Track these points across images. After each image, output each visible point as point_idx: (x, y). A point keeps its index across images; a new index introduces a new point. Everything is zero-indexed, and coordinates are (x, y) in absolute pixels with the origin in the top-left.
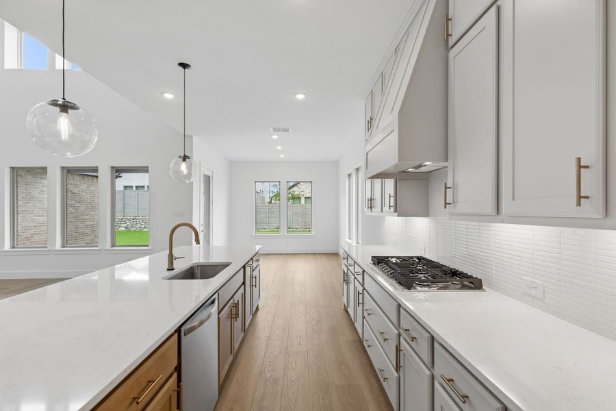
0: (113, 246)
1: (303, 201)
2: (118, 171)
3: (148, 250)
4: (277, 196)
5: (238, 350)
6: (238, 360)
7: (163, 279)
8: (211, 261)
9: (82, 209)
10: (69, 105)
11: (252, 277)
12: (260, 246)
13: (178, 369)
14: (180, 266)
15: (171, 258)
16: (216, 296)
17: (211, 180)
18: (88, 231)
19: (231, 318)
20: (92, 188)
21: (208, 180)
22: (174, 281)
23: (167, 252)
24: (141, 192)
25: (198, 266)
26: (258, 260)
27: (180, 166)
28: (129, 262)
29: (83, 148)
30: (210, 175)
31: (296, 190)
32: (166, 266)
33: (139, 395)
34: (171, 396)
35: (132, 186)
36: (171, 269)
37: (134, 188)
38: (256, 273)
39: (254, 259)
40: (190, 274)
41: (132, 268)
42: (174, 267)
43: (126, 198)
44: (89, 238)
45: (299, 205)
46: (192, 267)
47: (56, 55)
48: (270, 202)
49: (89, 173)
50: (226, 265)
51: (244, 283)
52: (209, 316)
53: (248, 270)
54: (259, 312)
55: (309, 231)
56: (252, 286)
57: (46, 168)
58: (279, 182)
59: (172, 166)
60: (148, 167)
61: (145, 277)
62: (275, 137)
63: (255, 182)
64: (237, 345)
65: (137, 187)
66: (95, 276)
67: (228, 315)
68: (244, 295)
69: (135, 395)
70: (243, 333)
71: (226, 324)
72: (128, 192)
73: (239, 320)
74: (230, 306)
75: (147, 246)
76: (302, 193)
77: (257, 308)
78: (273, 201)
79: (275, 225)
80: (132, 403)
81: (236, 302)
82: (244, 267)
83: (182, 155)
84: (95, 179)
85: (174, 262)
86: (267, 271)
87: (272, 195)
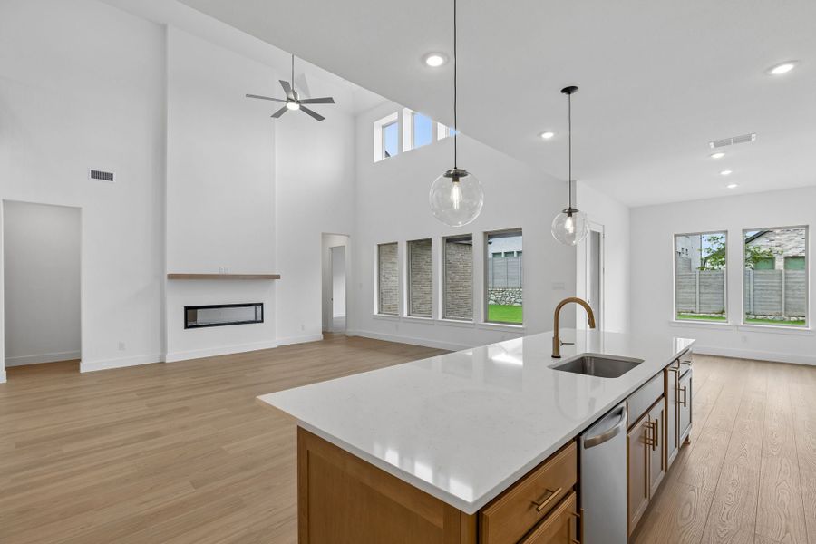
0: (486, 321)
1: (780, 264)
2: (490, 236)
3: (523, 329)
4: (720, 255)
5: (655, 496)
6: (656, 510)
7: (549, 367)
8: (602, 353)
9: (457, 279)
10: (460, 172)
11: (677, 388)
12: (692, 341)
13: (577, 488)
14: (568, 354)
15: (557, 343)
16: (624, 404)
17: (602, 238)
18: (462, 302)
19: (646, 443)
20: (465, 257)
21: (597, 237)
22: (561, 372)
23: (552, 334)
24: (510, 259)
25: (591, 358)
26: (688, 363)
27: (564, 222)
28: (500, 343)
29: (471, 216)
30: (601, 231)
31: (763, 245)
32: (551, 352)
33: (538, 500)
34: (569, 520)
35: (501, 253)
36: (556, 356)
37: (503, 255)
38: (684, 383)
39: (682, 360)
40: (581, 366)
41: (503, 349)
42: (561, 354)
43: (496, 267)
44: (463, 310)
45: (770, 272)
46: (582, 358)
47: (439, 124)
48: (702, 268)
49: (463, 241)
50: (634, 363)
51: (665, 395)
52: (616, 432)
53: (671, 375)
54: (690, 447)
55: (803, 321)
56: (677, 402)
57: (431, 240)
58: (726, 232)
59: (554, 224)
60: (521, 229)
61: (517, 362)
62: (718, 156)
63: (676, 236)
64: (654, 487)
65: (506, 253)
66: (470, 353)
67: (641, 437)
68: (665, 413)
69: (534, 499)
70: (663, 472)
71: (638, 450)
72: (497, 260)
73: (658, 448)
74: (643, 426)
75: (521, 324)
76: (778, 249)
77: (687, 439)
78: (708, 265)
79: (717, 307)
80: (531, 507)
81: (653, 420)
82: (665, 370)
83: (567, 208)
84: (467, 247)
85: (561, 347)
86: (705, 383)
87: (705, 255)
